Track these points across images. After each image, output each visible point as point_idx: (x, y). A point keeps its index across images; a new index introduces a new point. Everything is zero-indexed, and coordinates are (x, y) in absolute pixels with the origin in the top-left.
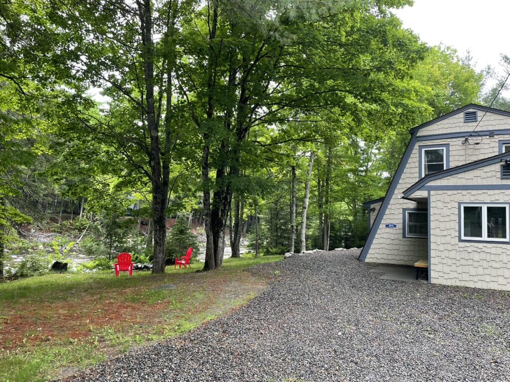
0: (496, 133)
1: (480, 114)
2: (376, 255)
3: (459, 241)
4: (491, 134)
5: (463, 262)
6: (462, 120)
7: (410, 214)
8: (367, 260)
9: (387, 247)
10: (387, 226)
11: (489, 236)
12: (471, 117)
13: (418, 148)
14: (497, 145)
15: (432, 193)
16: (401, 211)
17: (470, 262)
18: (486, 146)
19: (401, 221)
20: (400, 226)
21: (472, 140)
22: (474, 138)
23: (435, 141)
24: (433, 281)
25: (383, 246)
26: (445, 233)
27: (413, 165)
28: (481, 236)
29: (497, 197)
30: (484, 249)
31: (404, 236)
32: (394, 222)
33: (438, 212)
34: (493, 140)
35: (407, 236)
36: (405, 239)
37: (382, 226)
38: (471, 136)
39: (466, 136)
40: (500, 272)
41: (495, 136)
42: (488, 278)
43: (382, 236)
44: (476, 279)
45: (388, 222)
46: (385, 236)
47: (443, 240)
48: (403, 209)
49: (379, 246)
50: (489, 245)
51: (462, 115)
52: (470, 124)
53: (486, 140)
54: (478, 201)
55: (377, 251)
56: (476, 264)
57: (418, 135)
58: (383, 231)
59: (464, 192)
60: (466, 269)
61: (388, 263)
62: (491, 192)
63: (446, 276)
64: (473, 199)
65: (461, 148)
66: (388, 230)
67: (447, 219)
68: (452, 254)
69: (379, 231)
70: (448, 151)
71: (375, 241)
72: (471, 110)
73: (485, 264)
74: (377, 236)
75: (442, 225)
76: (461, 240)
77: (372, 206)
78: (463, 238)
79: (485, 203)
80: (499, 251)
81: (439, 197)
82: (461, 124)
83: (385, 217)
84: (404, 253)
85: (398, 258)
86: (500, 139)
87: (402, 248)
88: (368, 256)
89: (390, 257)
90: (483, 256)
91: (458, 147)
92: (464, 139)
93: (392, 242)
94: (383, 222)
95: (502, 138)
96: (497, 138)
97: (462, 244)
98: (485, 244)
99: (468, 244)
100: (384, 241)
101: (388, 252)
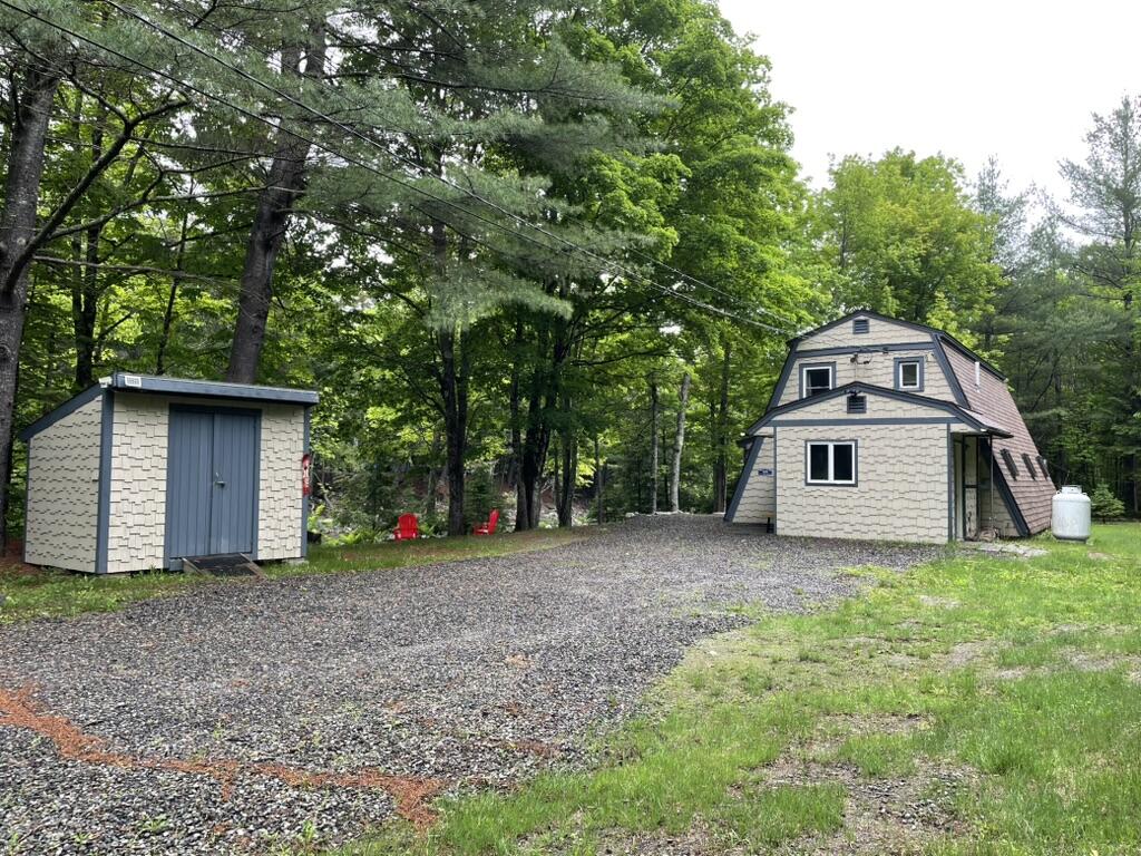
0: (891, 348)
1: (873, 322)
2: (746, 513)
3: (806, 485)
4: (886, 349)
5: (810, 509)
6: (851, 331)
8: (735, 520)
9: (760, 501)
10: (761, 473)
11: (835, 479)
12: (861, 327)
13: (798, 367)
14: (892, 363)
15: (778, 429)
17: (817, 509)
18: (880, 366)
21: (862, 358)
22: (866, 355)
23: (819, 358)
24: (779, 532)
25: (755, 499)
26: (791, 476)
27: (791, 389)
28: (827, 479)
29: (843, 434)
32: (768, 467)
33: (784, 451)
34: (888, 357)
37: (754, 473)
38: (861, 352)
39: (855, 352)
40: (846, 518)
41: (890, 352)
42: (833, 526)
43: (754, 486)
44: (822, 527)
45: (762, 467)
46: (758, 486)
47: (790, 484)
49: (750, 500)
50: (835, 489)
51: (850, 323)
52: (860, 336)
53: (878, 357)
54: (824, 439)
55: (748, 507)
56: (822, 511)
57: (799, 349)
58: (756, 479)
59: (811, 428)
60: (812, 517)
62: (837, 428)
63: (793, 526)
64: (819, 436)
65: (849, 367)
66: (762, 478)
67: (793, 459)
68: (799, 500)
69: (750, 480)
70: (834, 372)
71: (745, 494)
72: (862, 318)
73: (831, 510)
74: (747, 487)
75: (788, 468)
76: (808, 484)
78: (810, 481)
79: (833, 441)
80: (845, 495)
81: (785, 435)
82: (850, 336)
83: (758, 460)
86: (897, 356)
88: (737, 514)
90: (829, 501)
91: (846, 367)
92: (852, 356)
93: (766, 494)
94: (755, 467)
95: (897, 354)
96: (892, 355)
97: (809, 488)
98: (831, 488)
99: (814, 488)
100: (756, 493)
101: (762, 508)
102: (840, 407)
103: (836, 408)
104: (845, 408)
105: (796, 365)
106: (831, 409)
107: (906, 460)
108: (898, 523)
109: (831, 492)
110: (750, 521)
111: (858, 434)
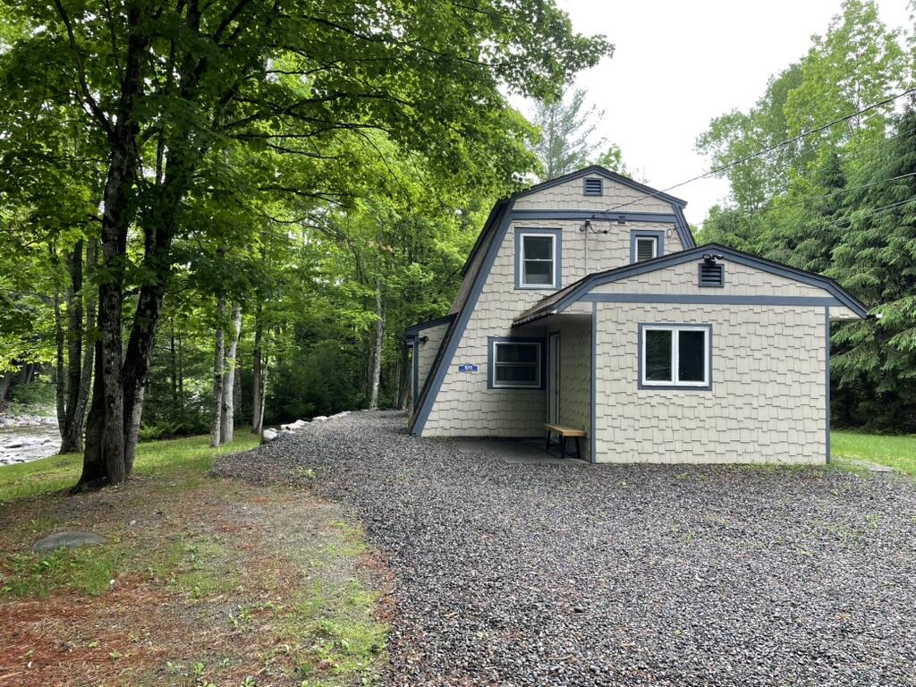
0: (628, 217)
1: (606, 183)
2: (441, 423)
3: (639, 389)
4: (622, 218)
5: (645, 423)
6: (581, 191)
7: (498, 346)
8: (425, 434)
9: (460, 406)
10: (462, 369)
11: (681, 378)
12: (593, 188)
13: (513, 232)
14: (628, 236)
16: (485, 341)
17: (655, 422)
18: (614, 238)
19: (485, 359)
20: (484, 368)
21: (597, 225)
22: (598, 223)
23: (541, 222)
24: (599, 459)
25: (454, 405)
26: (617, 375)
27: (505, 261)
28: (669, 379)
29: (693, 315)
30: (674, 400)
31: (490, 386)
32: (473, 361)
33: (608, 338)
34: (622, 228)
35: (494, 386)
36: (491, 391)
37: (452, 370)
38: (593, 218)
39: (588, 218)
40: (696, 435)
41: (627, 223)
42: (678, 447)
43: (453, 386)
44: (661, 449)
45: (463, 361)
46: (458, 386)
47: (616, 387)
48: (489, 337)
49: (446, 406)
50: (681, 393)
51: (580, 182)
52: (592, 199)
53: (615, 228)
54: (666, 322)
55: (443, 414)
56: (662, 425)
57: (514, 208)
58: (454, 378)
59: (648, 306)
60: (648, 434)
61: (463, 435)
62: (684, 307)
63: (619, 448)
64: (659, 317)
65: (578, 237)
66: (463, 376)
67: (621, 350)
68: (630, 411)
69: (447, 379)
70: (560, 241)
71: (440, 397)
72: (595, 176)
73: (676, 424)
74: (443, 387)
75: (614, 362)
76: (641, 387)
77: (422, 334)
78: (645, 382)
79: (678, 325)
80: (694, 401)
82: (580, 198)
83: (458, 352)
84: (490, 416)
85: (479, 425)
86: (634, 228)
87: (486, 407)
88: (427, 425)
89: (466, 425)
90: (673, 410)
91: (574, 236)
92: (583, 223)
93: (469, 397)
94: (454, 361)
95: (641, 226)
96: (629, 226)
97: (643, 393)
98: (675, 392)
99: (651, 393)
100: (456, 396)
101: (462, 416)
102: (689, 277)
103: (683, 278)
104: (696, 280)
105: (511, 229)
106: (675, 279)
107: (775, 353)
108: (764, 439)
109: (675, 398)
110: (447, 434)
111: (713, 316)
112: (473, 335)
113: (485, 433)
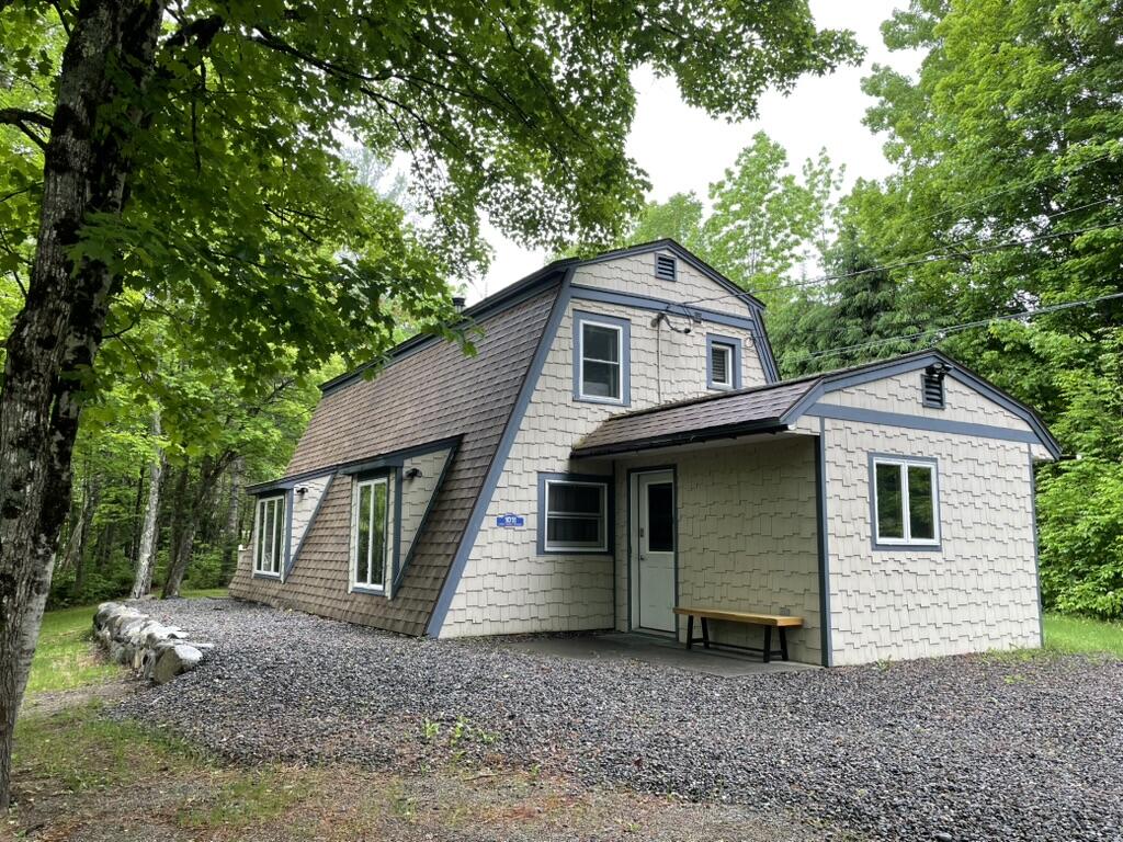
0: (704, 316)
1: (680, 265)
2: (470, 613)
3: (873, 550)
4: (698, 316)
5: (880, 600)
6: (652, 271)
7: (551, 486)
8: (445, 633)
9: (498, 584)
10: (501, 522)
11: (913, 534)
12: (666, 270)
13: (571, 315)
14: (703, 341)
15: (828, 423)
16: (534, 479)
17: (890, 599)
19: (534, 507)
20: (532, 522)
22: (671, 318)
23: (605, 306)
24: (835, 659)
25: (489, 581)
26: (850, 529)
27: (560, 357)
29: (919, 445)
30: (910, 566)
31: (541, 551)
32: (517, 510)
33: (838, 473)
34: (699, 330)
35: (547, 549)
36: (542, 559)
37: (488, 523)
38: (666, 311)
39: (663, 312)
40: (930, 616)
41: (702, 323)
43: (488, 551)
44: (899, 638)
45: (504, 509)
46: (495, 551)
47: (849, 547)
48: (539, 472)
49: (478, 584)
50: (914, 556)
51: (651, 258)
52: (665, 284)
54: (894, 452)
55: (473, 599)
56: (898, 603)
57: (575, 281)
58: (490, 537)
59: (876, 429)
60: (884, 617)
61: (502, 632)
63: (857, 641)
64: (888, 446)
65: (649, 334)
66: (502, 533)
67: (851, 492)
69: (480, 539)
70: (628, 336)
71: (469, 569)
72: (668, 254)
73: (910, 601)
74: (474, 554)
75: (845, 510)
76: (877, 547)
77: (408, 465)
78: (879, 540)
79: (905, 457)
80: (927, 567)
81: (838, 437)
82: (652, 280)
83: (496, 495)
84: (540, 598)
85: (525, 614)
86: (711, 331)
87: (534, 584)
88: (450, 618)
89: (506, 615)
90: (907, 581)
91: (644, 332)
92: (654, 315)
93: (511, 568)
94: (492, 509)
95: (711, 328)
96: (706, 328)
97: (878, 556)
98: (909, 554)
99: (886, 555)
100: (493, 566)
101: (501, 599)
102: (913, 392)
103: (908, 393)
104: (920, 397)
105: (569, 312)
106: (901, 394)
110: (478, 631)
111: (939, 448)
112: (517, 467)
113: (534, 627)
